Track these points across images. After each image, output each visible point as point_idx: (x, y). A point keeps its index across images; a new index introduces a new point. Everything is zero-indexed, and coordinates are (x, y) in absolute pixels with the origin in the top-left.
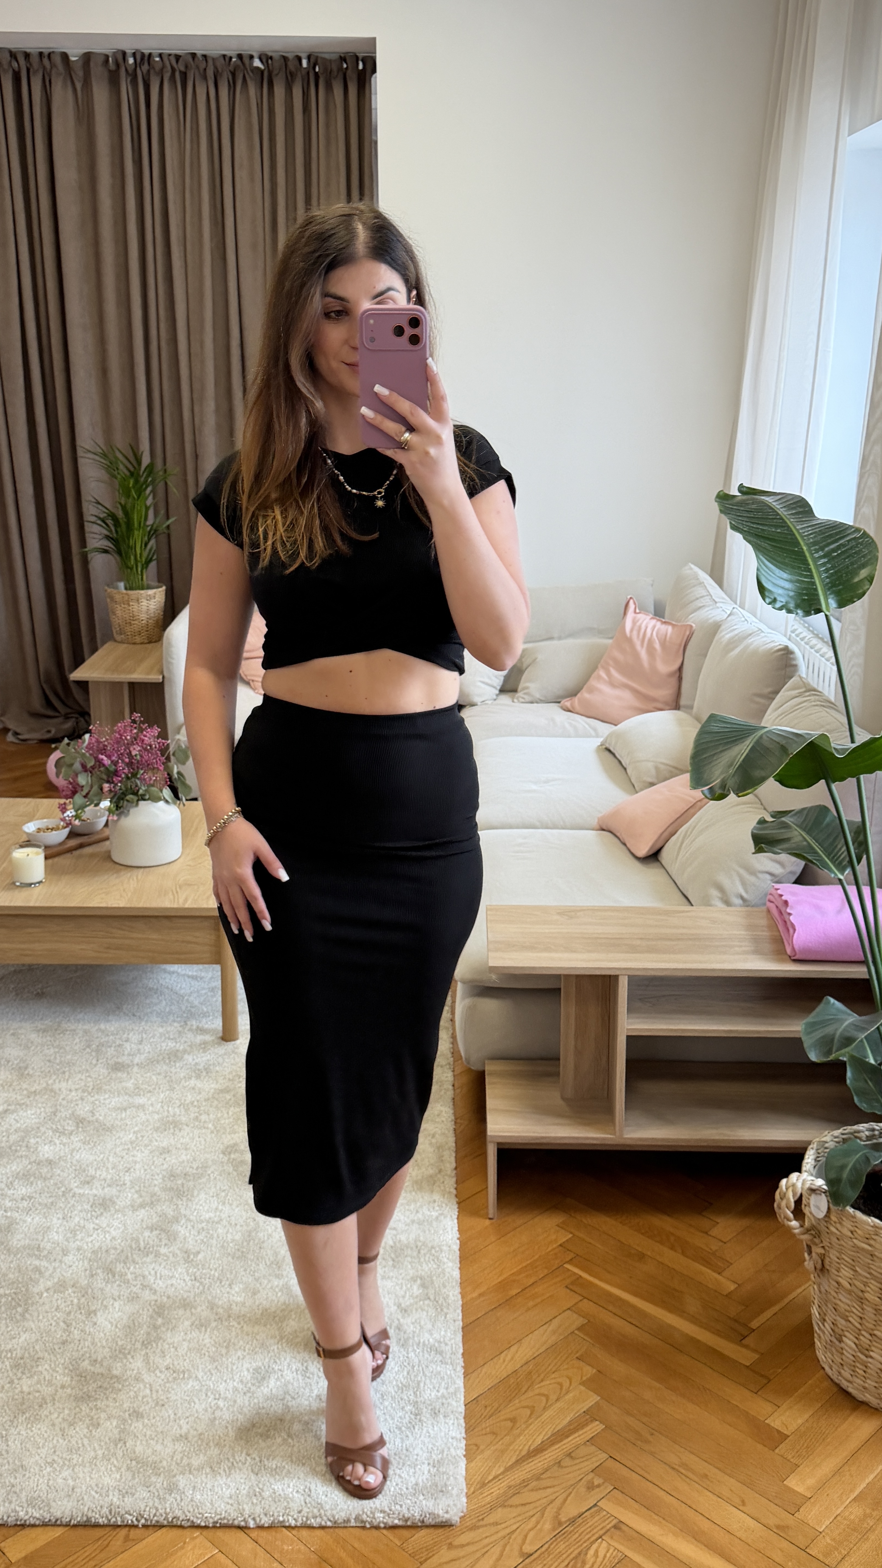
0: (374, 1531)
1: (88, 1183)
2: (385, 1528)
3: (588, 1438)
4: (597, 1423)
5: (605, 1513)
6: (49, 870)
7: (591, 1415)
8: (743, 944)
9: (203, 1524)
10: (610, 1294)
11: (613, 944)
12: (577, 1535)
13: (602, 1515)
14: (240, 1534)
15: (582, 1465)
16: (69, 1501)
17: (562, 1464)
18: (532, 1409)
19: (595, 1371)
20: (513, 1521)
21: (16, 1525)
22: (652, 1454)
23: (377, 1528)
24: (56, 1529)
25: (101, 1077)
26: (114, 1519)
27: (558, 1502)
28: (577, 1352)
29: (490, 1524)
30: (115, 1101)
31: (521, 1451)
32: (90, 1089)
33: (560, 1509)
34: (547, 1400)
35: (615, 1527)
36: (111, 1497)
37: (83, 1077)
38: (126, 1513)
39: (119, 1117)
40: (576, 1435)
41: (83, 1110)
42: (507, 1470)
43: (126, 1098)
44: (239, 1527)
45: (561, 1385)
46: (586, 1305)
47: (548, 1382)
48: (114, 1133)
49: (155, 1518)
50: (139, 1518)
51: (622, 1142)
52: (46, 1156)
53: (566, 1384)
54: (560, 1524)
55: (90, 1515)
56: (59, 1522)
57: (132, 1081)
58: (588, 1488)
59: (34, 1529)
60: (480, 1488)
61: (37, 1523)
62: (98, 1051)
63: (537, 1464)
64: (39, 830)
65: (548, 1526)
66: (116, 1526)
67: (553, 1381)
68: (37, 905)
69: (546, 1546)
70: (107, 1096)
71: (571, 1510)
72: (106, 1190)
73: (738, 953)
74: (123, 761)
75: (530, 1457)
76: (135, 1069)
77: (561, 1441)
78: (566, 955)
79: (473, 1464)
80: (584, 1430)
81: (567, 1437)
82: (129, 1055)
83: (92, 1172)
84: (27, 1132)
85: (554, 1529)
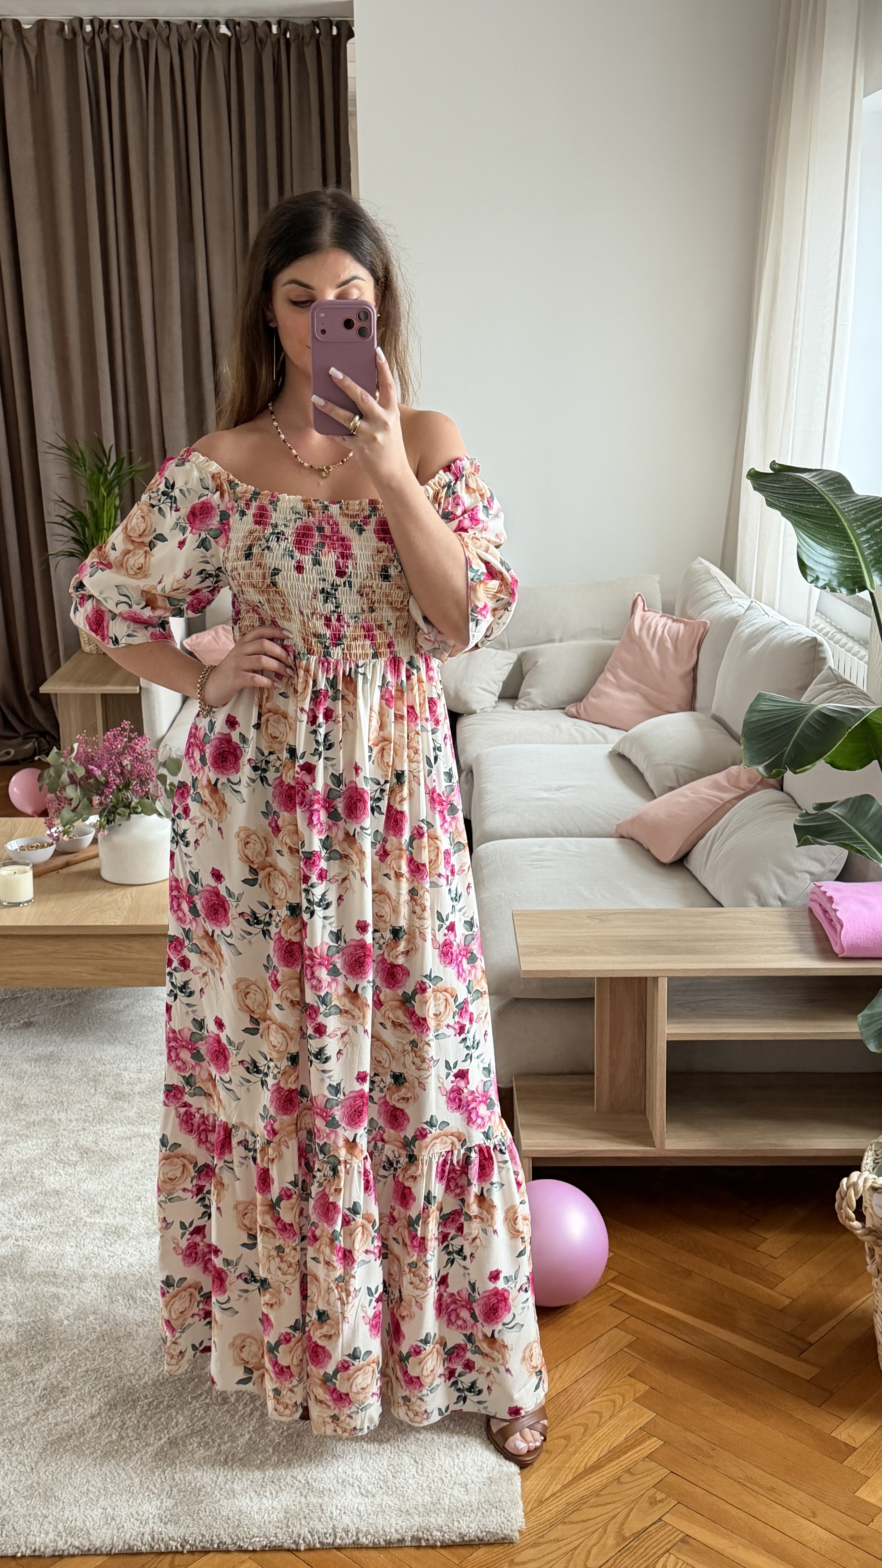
0: (431, 1551)
1: (98, 1212)
2: (441, 1547)
3: (646, 1454)
4: (655, 1439)
5: (670, 1527)
6: (38, 890)
7: (646, 1431)
8: (787, 943)
9: (251, 1548)
10: (659, 1312)
11: (651, 946)
12: (642, 1550)
13: (667, 1530)
14: (290, 1557)
15: (642, 1481)
16: (108, 1529)
17: (622, 1480)
18: (586, 1427)
19: (648, 1387)
20: (574, 1537)
21: (53, 1556)
22: (715, 1468)
23: (434, 1547)
24: (97, 1558)
25: (102, 1107)
26: (157, 1546)
27: (620, 1518)
28: (628, 1369)
29: (551, 1541)
30: (119, 1130)
31: (577, 1468)
32: (91, 1119)
33: (622, 1524)
34: (601, 1418)
35: (682, 1541)
36: (151, 1525)
37: (83, 1108)
38: (170, 1539)
39: (125, 1146)
40: (634, 1451)
41: (86, 1140)
42: (564, 1487)
43: (129, 1127)
44: (289, 1550)
45: (614, 1402)
46: (634, 1323)
47: (600, 1400)
48: (121, 1163)
49: (202, 1544)
50: (184, 1544)
51: (663, 1154)
52: (53, 1187)
53: (619, 1401)
54: (624, 1539)
55: (132, 1543)
56: (98, 1552)
57: (135, 1109)
58: (651, 1504)
59: (73, 1559)
60: (538, 1505)
61: (76, 1552)
62: (95, 1081)
63: (595, 1481)
64: (22, 848)
65: (611, 1542)
66: (160, 1553)
67: (604, 1399)
68: (28, 924)
69: (612, 1561)
70: (109, 1126)
71: (635, 1525)
72: (118, 1219)
73: (782, 953)
74: (115, 772)
75: (588, 1474)
76: (137, 1098)
77: (619, 1457)
78: (602, 958)
79: (528, 1483)
80: (642, 1447)
81: (625, 1453)
82: (129, 1083)
83: (101, 1201)
84: (30, 1162)
85: (618, 1545)
